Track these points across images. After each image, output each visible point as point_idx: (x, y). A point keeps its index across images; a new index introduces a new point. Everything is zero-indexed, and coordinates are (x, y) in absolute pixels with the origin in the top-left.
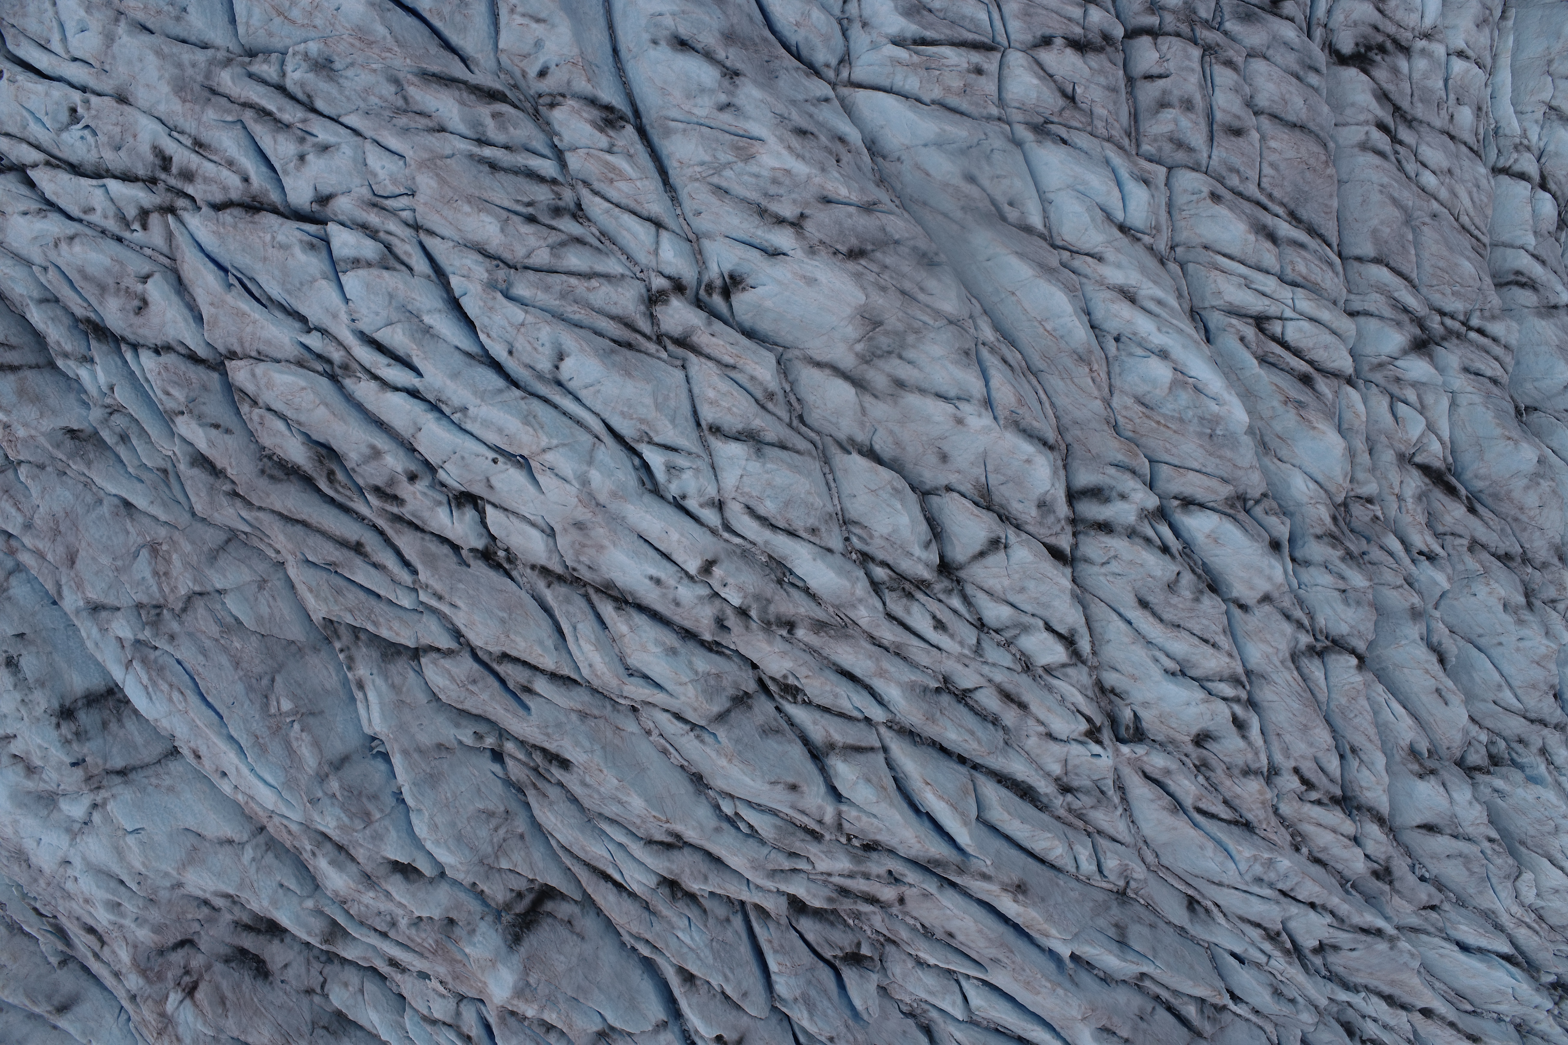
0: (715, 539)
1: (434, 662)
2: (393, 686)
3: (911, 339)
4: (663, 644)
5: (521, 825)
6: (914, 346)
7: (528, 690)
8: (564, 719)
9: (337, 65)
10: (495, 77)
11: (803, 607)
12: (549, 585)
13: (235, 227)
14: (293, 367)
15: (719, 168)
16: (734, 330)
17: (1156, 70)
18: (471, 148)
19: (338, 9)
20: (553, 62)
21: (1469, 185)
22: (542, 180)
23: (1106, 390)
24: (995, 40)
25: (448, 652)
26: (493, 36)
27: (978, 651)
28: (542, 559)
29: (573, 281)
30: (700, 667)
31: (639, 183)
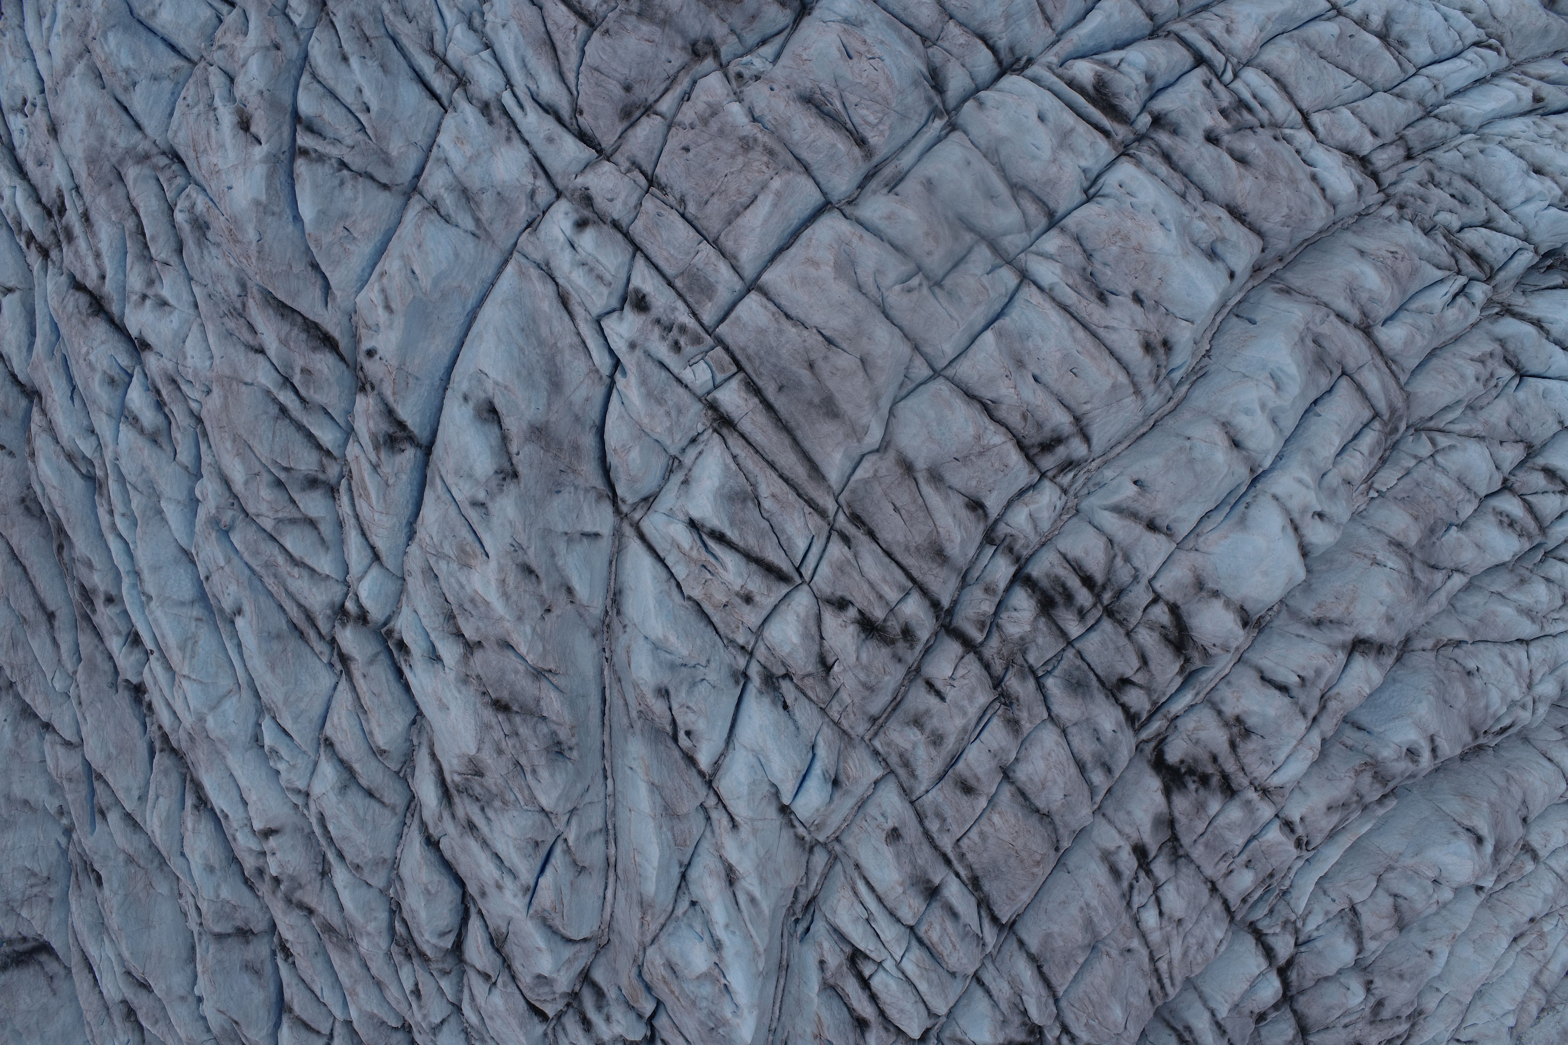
0: (292, 813)
1: (53, 744)
2: (16, 738)
3: (497, 804)
4: (207, 859)
5: (54, 892)
6: (496, 811)
7: (103, 815)
9: (210, 235)
10: (347, 318)
11: (324, 908)
12: (162, 750)
13: (69, 319)
14: (62, 457)
15: (440, 556)
16: (391, 676)
17: (939, 685)
18: (271, 387)
19: (230, 188)
20: (380, 353)
21: (1192, 941)
22: (319, 447)
23: (648, 939)
24: (798, 570)
25: (68, 744)
26: (363, 283)
27: (436, 1029)
28: (167, 729)
29: (281, 559)
30: (225, 893)
31: (376, 516)
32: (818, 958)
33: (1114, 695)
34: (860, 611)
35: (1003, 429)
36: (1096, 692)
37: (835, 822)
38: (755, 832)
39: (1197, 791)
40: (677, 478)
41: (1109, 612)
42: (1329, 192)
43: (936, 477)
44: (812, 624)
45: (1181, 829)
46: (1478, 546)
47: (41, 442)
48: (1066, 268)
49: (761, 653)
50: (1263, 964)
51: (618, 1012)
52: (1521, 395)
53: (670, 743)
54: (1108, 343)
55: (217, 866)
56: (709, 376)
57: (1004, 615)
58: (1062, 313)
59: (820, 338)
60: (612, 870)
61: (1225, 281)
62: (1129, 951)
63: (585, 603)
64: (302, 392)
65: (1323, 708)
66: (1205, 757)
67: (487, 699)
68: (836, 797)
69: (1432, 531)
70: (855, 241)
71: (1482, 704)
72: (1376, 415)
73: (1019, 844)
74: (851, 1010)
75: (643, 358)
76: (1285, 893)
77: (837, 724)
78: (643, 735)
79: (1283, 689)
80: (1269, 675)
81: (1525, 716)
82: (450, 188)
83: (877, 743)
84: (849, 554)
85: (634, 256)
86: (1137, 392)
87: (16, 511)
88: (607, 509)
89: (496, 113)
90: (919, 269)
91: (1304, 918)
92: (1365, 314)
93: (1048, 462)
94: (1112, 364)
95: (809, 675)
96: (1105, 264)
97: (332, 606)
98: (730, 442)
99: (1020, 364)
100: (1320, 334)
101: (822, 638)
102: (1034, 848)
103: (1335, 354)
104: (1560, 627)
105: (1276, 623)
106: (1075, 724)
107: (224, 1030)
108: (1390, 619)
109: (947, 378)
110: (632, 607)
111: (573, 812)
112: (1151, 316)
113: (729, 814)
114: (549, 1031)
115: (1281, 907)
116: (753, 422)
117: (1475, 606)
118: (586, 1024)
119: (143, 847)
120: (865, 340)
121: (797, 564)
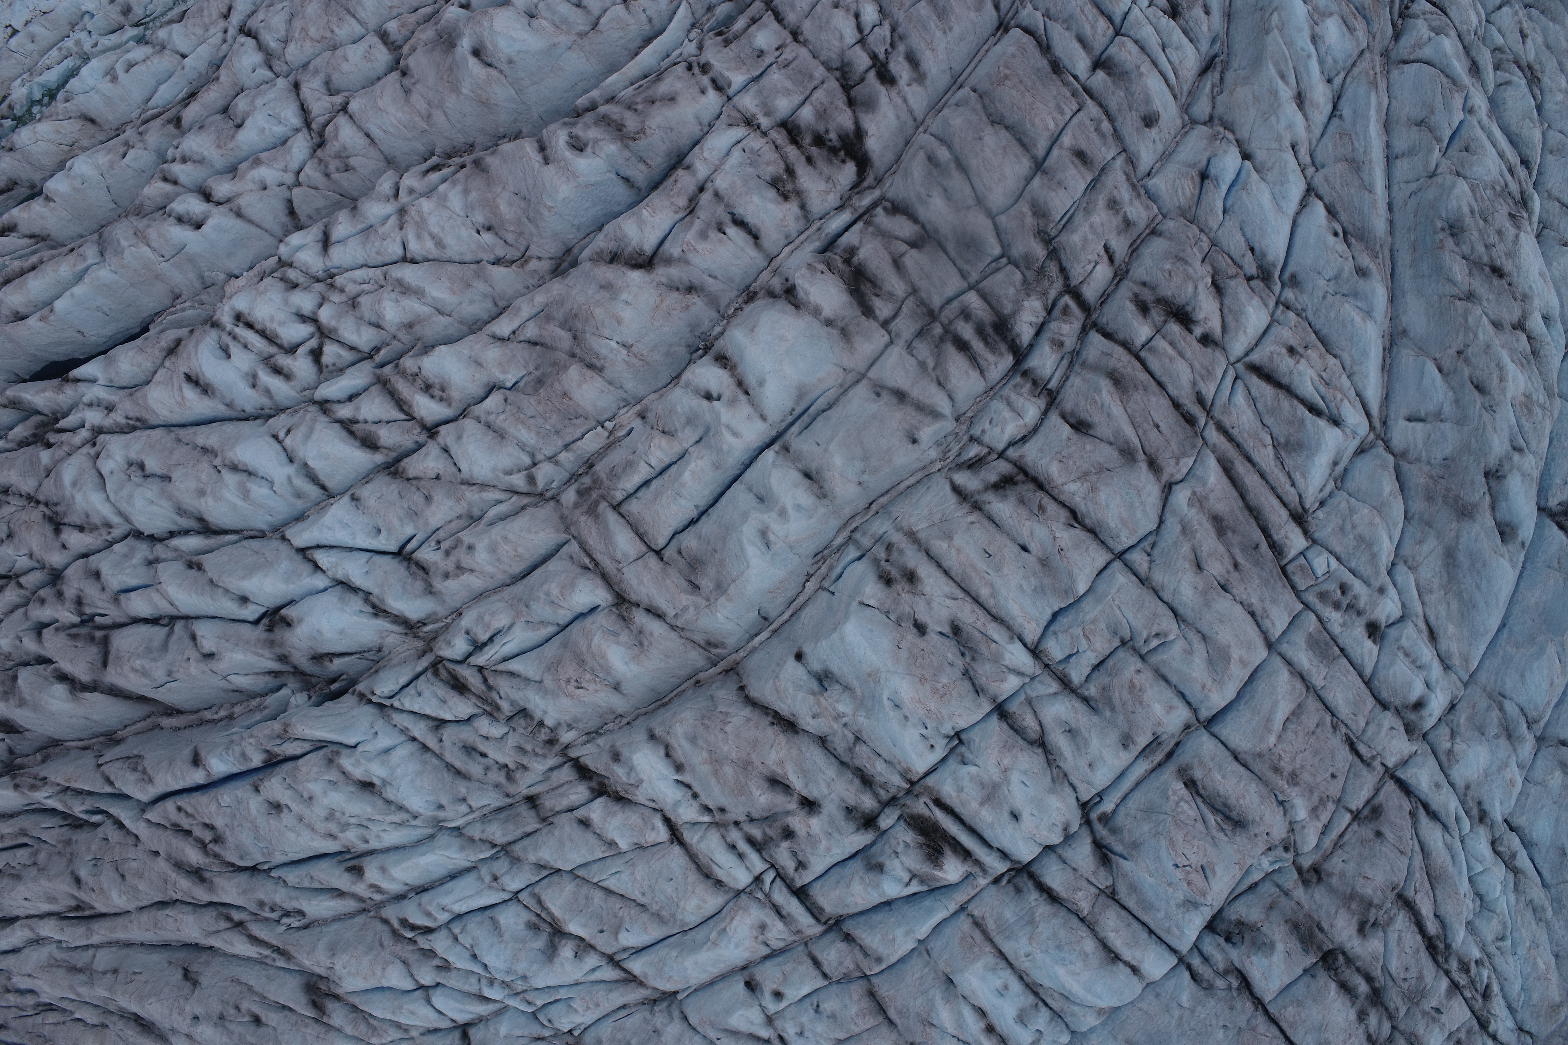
32: (1210, 17)
33: (927, 232)
34: (1190, 331)
35: (1062, 498)
36: (950, 237)
38: (1279, 139)
39: (827, 131)
40: (1340, 469)
41: (932, 315)
42: (662, 752)
43: (1127, 454)
44: (1232, 324)
45: (841, 96)
46: (479, 366)
48: (997, 659)
49: (1272, 302)
52: (406, 531)
53: (1350, 228)
54: (951, 583)
56: (1312, 562)
57: (1041, 320)
58: (1002, 614)
59: (1235, 591)
63: (1422, 359)
65: (693, 199)
66: (820, 164)
67: (1509, 280)
68: (1204, 163)
69: (540, 382)
70: (1209, 684)
71: (473, 195)
72: (617, 507)
73: (1028, 99)
75: (1372, 580)
76: (698, 24)
77: (1201, 231)
79: (740, 223)
80: (751, 240)
81: (409, 182)
82: (1521, 739)
84: (1199, 385)
85: (1373, 676)
86: (911, 535)
88: (1398, 443)
89: (1475, 812)
90: (1142, 657)
92: (625, 619)
93: (1002, 467)
94: (946, 561)
95: (1232, 277)
96: (951, 664)
98: (1297, 500)
99: (1044, 562)
100: (692, 594)
101: (1221, 311)
102: (1014, 92)
103: (673, 573)
105: (733, 294)
106: (969, 208)
108: (607, 287)
109: (1111, 551)
110: (1378, 354)
111: (1432, 176)
112: (908, 609)
113: (1297, 158)
117: (471, 303)
120: (1200, 587)
121: (1239, 381)
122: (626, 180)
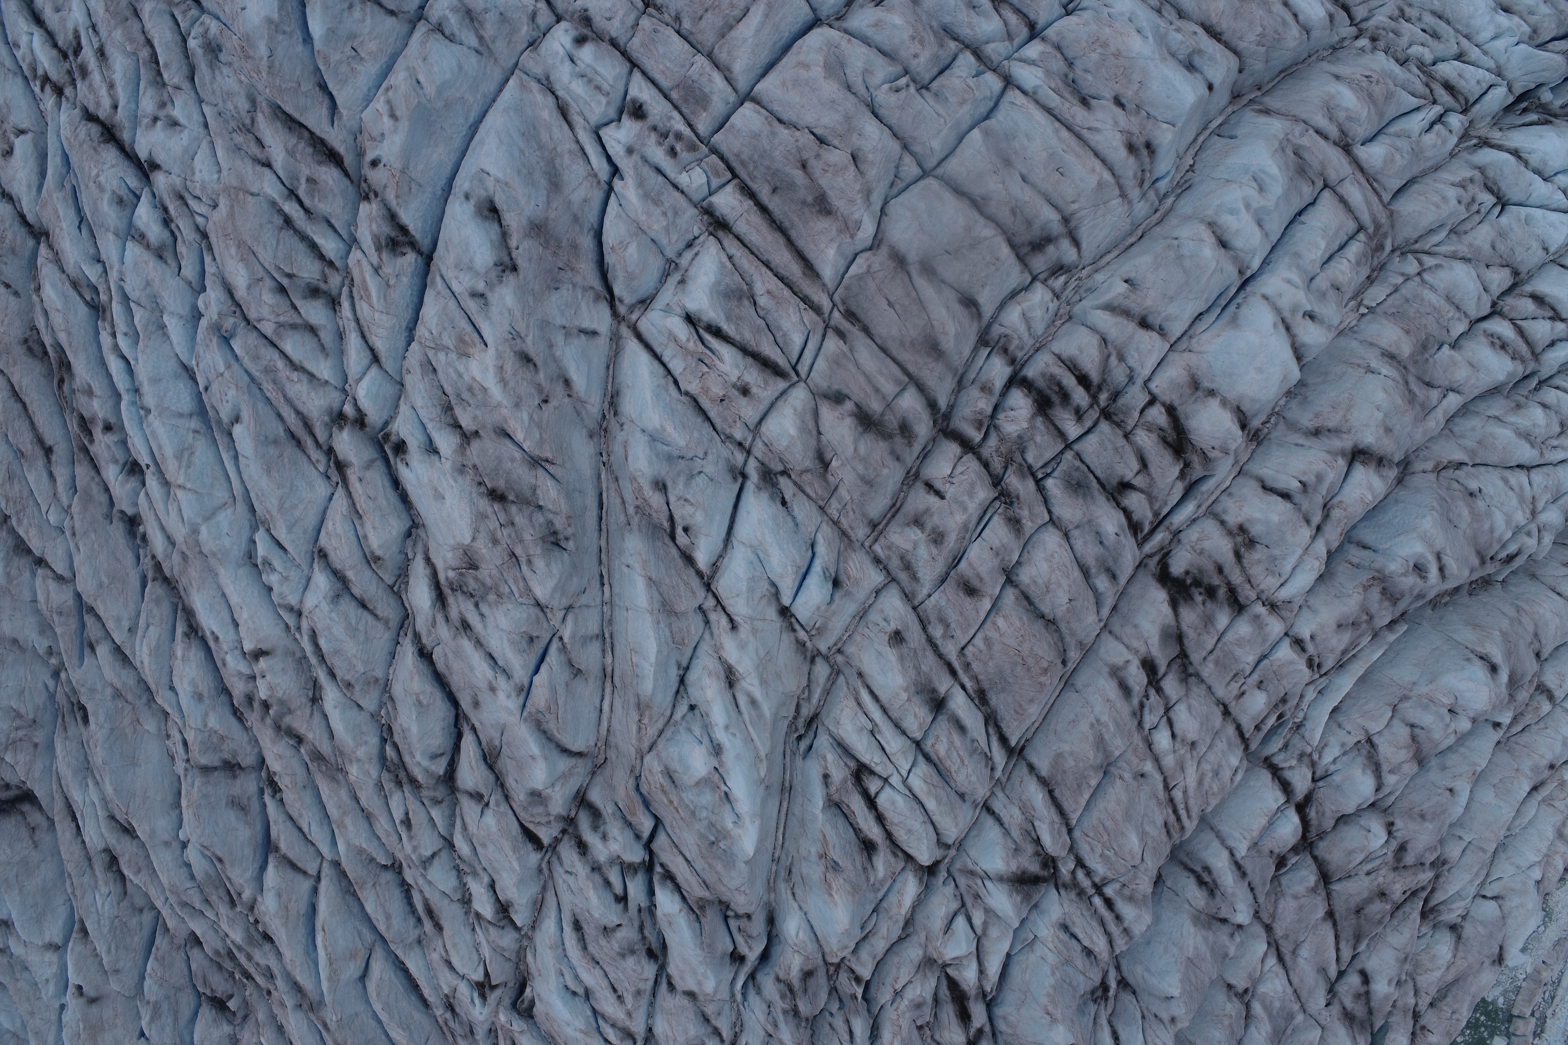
0: (284, 635)
1: (44, 579)
2: (8, 574)
3: (492, 597)
4: (196, 686)
5: (40, 736)
6: (490, 605)
7: (92, 648)
8: (99, 688)
9: (222, 57)
10: (351, 138)
11: (314, 734)
12: (154, 580)
13: (81, 145)
14: (67, 284)
15: (439, 347)
16: (388, 484)
17: (938, 485)
18: (276, 197)
19: (243, 9)
20: (384, 160)
21: (1207, 767)
22: (322, 257)
23: (646, 745)
24: (794, 368)
25: (60, 578)
26: (368, 100)
27: (427, 863)
28: (160, 557)
29: (280, 364)
30: (213, 722)
31: (377, 315)
32: (822, 772)
33: (1115, 499)
35: (993, 224)
36: (1096, 493)
37: (837, 627)
38: (754, 631)
39: (1204, 603)
40: (673, 279)
41: (1106, 414)
42: (1300, 18)
43: (928, 270)
44: (809, 418)
45: (1189, 644)
46: (1471, 365)
47: (47, 272)
48: (1048, 73)
49: (759, 449)
50: (1282, 799)
51: (614, 828)
52: (1504, 220)
53: (667, 540)
54: (1093, 144)
55: (206, 694)
56: (705, 180)
57: (1001, 416)
58: (1046, 114)
59: (811, 137)
60: (609, 680)
61: (1203, 90)
62: (1142, 775)
63: (582, 395)
64: (307, 202)
65: (1326, 516)
66: (1210, 567)
67: (483, 489)
68: (837, 596)
69: (1424, 347)
71: (1487, 527)
72: (1361, 228)
73: (1026, 648)
74: (857, 831)
75: (640, 163)
76: (1299, 726)
77: (836, 523)
78: (640, 530)
79: (1286, 495)
80: (1270, 483)
81: (1531, 543)
82: (454, 10)
83: (877, 548)
84: (845, 348)
85: (631, 72)
86: (1123, 195)
87: (19, 351)
88: (604, 311)
90: (906, 71)
91: (1321, 749)
92: (1343, 132)
93: (1040, 263)
94: (1097, 164)
95: (807, 471)
96: (1086, 71)
97: (330, 411)
98: (726, 243)
99: (1007, 163)
100: (1300, 146)
101: (819, 433)
102: (1040, 653)
103: (1316, 165)
104: (1560, 455)
105: (1274, 435)
106: (1077, 526)
107: (207, 874)
108: (1388, 430)
109: (936, 177)
110: (629, 406)
111: (569, 608)
112: (1132, 119)
113: (728, 615)
114: (544, 865)
115: (1296, 740)
116: (748, 222)
117: (1473, 429)
118: (582, 847)
119: (131, 681)
120: (855, 136)
121: (794, 361)
122: (1365, 547)
